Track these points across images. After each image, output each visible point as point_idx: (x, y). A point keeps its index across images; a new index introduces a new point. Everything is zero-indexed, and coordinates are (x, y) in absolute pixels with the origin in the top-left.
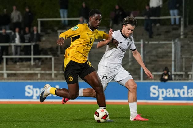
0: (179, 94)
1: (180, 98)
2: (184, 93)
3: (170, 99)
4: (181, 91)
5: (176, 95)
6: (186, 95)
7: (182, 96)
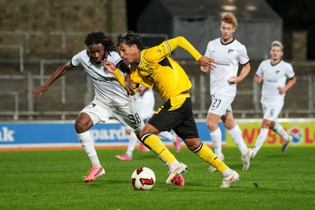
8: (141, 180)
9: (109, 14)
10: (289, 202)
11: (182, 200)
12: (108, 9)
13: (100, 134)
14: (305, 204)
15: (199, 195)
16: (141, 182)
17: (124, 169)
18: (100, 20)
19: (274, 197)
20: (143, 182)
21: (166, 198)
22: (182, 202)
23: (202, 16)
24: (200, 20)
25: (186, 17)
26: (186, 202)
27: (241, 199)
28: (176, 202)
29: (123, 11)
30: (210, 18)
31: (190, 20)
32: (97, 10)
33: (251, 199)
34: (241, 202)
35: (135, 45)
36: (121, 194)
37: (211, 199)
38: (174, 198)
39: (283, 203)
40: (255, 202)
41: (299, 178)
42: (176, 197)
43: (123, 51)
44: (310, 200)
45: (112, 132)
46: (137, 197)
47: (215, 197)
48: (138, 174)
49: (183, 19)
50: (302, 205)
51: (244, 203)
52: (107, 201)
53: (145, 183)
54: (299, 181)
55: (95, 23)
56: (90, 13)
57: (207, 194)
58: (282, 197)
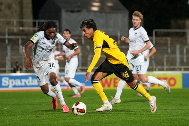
0: (25, 83)
1: (26, 86)
2: (29, 82)
3: (18, 86)
4: (27, 81)
5: (23, 84)
6: (31, 84)
7: (27, 84)
8: (77, 109)
9: (21, 8)
10: (132, 123)
11: (67, 122)
12: (21, 4)
13: (15, 82)
14: (142, 124)
15: (77, 119)
16: (77, 110)
17: (30, 104)
18: (16, 11)
19: (123, 120)
20: (78, 111)
21: (56, 121)
22: (66, 124)
23: (80, 9)
24: (78, 11)
25: (70, 9)
26: (69, 124)
27: (103, 121)
28: (63, 124)
29: (30, 6)
30: (84, 11)
31: (72, 12)
32: (14, 5)
33: (109, 121)
34: (103, 123)
35: (92, 29)
36: (28, 119)
37: (85, 121)
38: (62, 121)
39: (129, 123)
40: (111, 123)
41: (138, 108)
42: (63, 121)
43: (85, 32)
44: (145, 121)
45: (23, 81)
46: (39, 121)
47: (87, 121)
48: (76, 105)
49: (67, 11)
50: (140, 124)
51: (105, 123)
52: (19, 124)
53: (79, 112)
54: (138, 110)
55: (12, 13)
56: (9, 7)
57: (82, 119)
58: (128, 120)
